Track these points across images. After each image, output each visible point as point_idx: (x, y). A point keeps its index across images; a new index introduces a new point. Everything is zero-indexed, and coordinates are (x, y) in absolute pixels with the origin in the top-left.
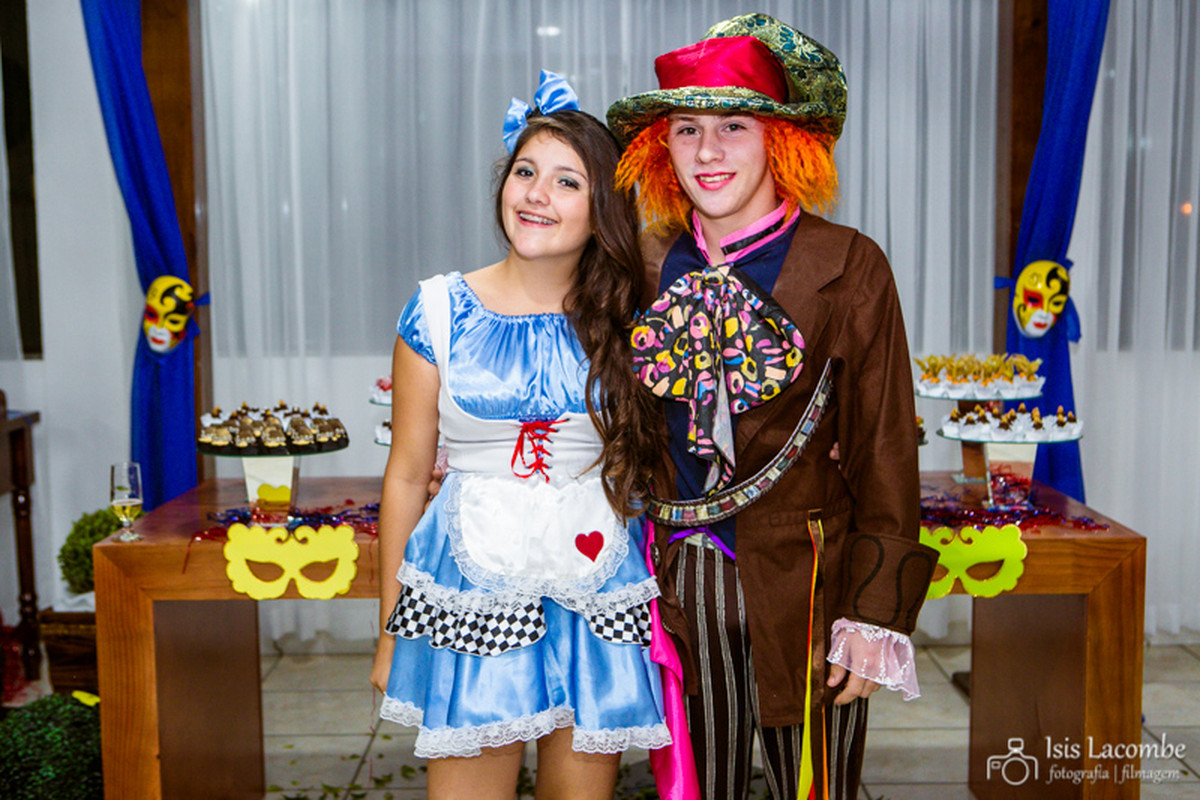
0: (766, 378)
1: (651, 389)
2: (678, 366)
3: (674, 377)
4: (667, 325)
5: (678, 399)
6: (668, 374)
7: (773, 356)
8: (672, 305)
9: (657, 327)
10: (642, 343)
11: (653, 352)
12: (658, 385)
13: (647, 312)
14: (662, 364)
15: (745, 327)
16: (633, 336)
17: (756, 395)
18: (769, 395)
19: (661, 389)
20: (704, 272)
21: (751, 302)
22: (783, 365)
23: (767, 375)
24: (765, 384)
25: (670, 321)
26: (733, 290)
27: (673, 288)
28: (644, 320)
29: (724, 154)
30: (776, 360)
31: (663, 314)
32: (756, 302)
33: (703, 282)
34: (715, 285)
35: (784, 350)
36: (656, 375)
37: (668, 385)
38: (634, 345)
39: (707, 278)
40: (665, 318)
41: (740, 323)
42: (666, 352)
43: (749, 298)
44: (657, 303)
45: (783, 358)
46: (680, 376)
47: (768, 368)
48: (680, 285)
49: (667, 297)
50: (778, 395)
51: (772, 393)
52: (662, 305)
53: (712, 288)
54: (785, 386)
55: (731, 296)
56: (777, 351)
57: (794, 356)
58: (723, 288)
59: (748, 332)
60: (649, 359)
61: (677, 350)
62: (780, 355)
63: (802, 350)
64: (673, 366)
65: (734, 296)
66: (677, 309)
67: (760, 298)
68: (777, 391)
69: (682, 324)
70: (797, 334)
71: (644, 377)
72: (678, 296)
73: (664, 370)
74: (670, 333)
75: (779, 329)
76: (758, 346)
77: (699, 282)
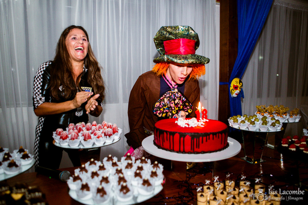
1: (158, 116)
2: (164, 111)
3: (163, 113)
4: (163, 102)
8: (164, 98)
11: (159, 108)
13: (160, 100)
14: (161, 111)
16: (156, 105)
19: (160, 116)
20: (172, 91)
26: (179, 95)
27: (165, 94)
28: (158, 101)
31: (162, 100)
32: (184, 99)
34: (174, 93)
37: (162, 115)
38: (155, 106)
42: (162, 108)
44: (162, 98)
46: (164, 113)
48: (166, 94)
49: (164, 96)
55: (178, 97)
57: (190, 110)
58: (176, 94)
60: (159, 110)
61: (164, 107)
69: (166, 102)
71: (157, 113)
72: (166, 96)
74: (163, 104)
77: (171, 93)
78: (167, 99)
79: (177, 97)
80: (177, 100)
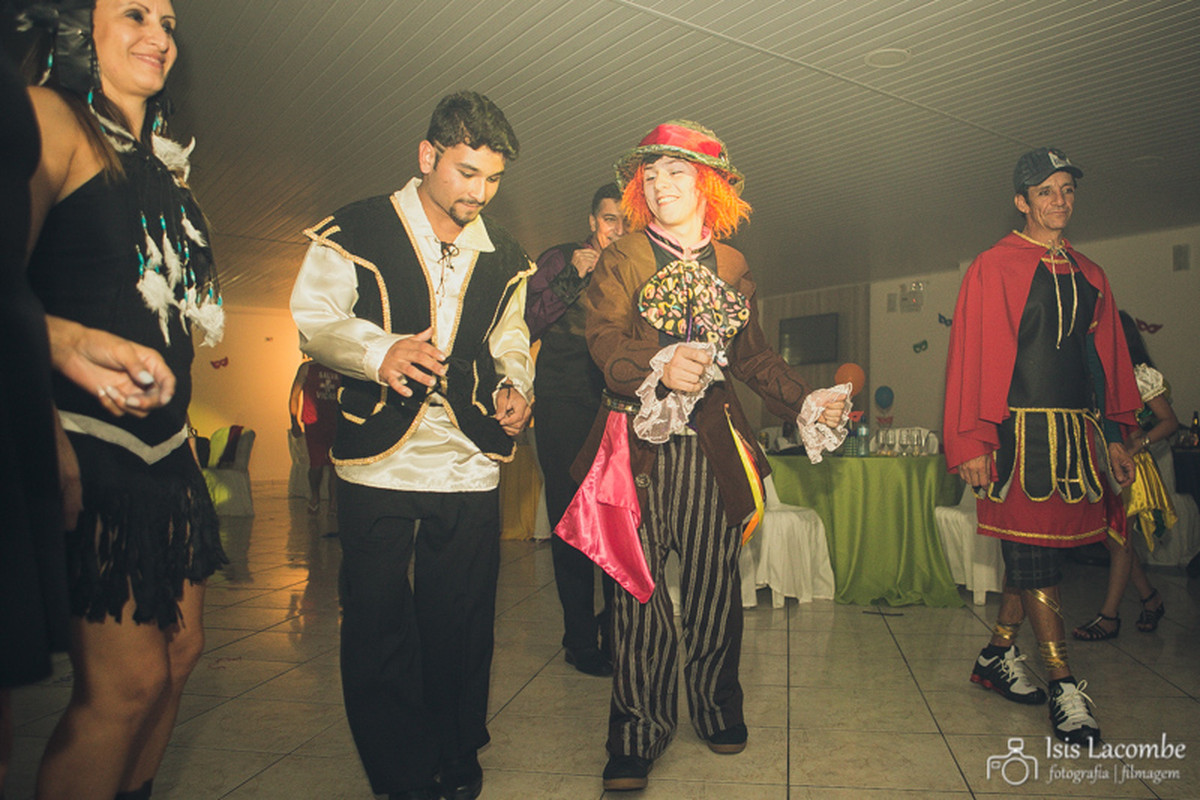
0: (729, 325)
2: (668, 313)
4: (664, 287)
6: (663, 317)
8: (667, 277)
9: (657, 286)
10: (648, 295)
11: (655, 301)
15: (714, 295)
17: (721, 334)
18: (731, 334)
19: (659, 324)
21: (717, 282)
22: (737, 318)
23: (729, 323)
24: (727, 328)
25: (666, 285)
26: (704, 274)
30: (733, 315)
32: (719, 282)
35: (736, 310)
36: (657, 316)
37: (663, 323)
41: (710, 294)
45: (737, 314)
46: (670, 319)
47: (730, 320)
50: (735, 334)
51: (733, 333)
52: (662, 276)
54: (740, 330)
56: (732, 311)
57: (744, 313)
59: (717, 299)
60: (654, 305)
63: (750, 311)
64: (665, 312)
66: (670, 280)
68: (736, 332)
70: (747, 303)
71: (651, 315)
73: (660, 315)
74: (666, 292)
75: (735, 299)
76: (723, 307)
78: (674, 279)
79: (698, 276)
80: (699, 285)
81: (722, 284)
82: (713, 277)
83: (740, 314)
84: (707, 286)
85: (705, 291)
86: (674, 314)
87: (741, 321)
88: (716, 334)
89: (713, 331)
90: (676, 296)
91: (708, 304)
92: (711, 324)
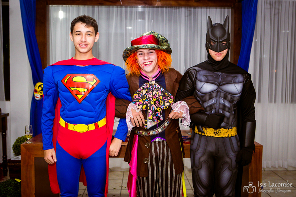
0: (165, 105)
2: (144, 102)
5: (144, 109)
6: (142, 104)
7: (166, 100)
8: (142, 89)
9: (139, 94)
10: (135, 97)
11: (138, 99)
12: (140, 106)
13: (137, 91)
14: (140, 102)
15: (160, 94)
17: (163, 108)
18: (166, 108)
21: (161, 89)
22: (168, 102)
23: (165, 104)
24: (165, 106)
25: (142, 93)
26: (157, 86)
27: (143, 86)
28: (136, 93)
29: (150, 57)
30: (167, 101)
31: (140, 91)
32: (162, 89)
33: (149, 85)
34: (152, 85)
35: (168, 99)
36: (139, 104)
37: (142, 106)
39: (150, 84)
40: (140, 92)
41: (159, 93)
42: (141, 100)
43: (161, 88)
45: (168, 101)
46: (144, 105)
47: (166, 103)
50: (168, 108)
51: (167, 108)
52: (140, 90)
53: (151, 86)
56: (167, 99)
57: (171, 100)
58: (154, 86)
60: (138, 101)
61: (143, 99)
62: (167, 100)
63: (173, 99)
65: (157, 87)
66: (143, 91)
67: (163, 88)
68: (168, 107)
69: (145, 94)
70: (172, 96)
72: (144, 88)
73: (141, 103)
74: (142, 96)
75: (168, 95)
76: (163, 98)
77: (148, 85)
78: (145, 90)
79: (155, 88)
80: (155, 91)
81: (163, 90)
82: (160, 87)
83: (170, 100)
84: (157, 91)
85: (156, 93)
86: (145, 103)
87: (170, 103)
88: (160, 109)
89: (159, 108)
90: (146, 96)
91: (158, 98)
92: (159, 105)
